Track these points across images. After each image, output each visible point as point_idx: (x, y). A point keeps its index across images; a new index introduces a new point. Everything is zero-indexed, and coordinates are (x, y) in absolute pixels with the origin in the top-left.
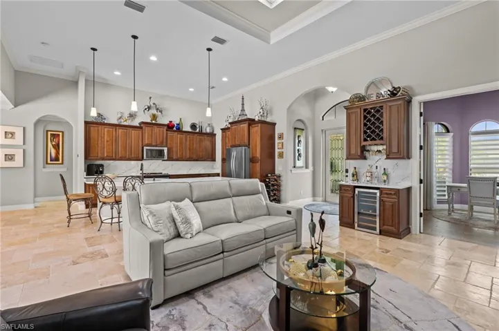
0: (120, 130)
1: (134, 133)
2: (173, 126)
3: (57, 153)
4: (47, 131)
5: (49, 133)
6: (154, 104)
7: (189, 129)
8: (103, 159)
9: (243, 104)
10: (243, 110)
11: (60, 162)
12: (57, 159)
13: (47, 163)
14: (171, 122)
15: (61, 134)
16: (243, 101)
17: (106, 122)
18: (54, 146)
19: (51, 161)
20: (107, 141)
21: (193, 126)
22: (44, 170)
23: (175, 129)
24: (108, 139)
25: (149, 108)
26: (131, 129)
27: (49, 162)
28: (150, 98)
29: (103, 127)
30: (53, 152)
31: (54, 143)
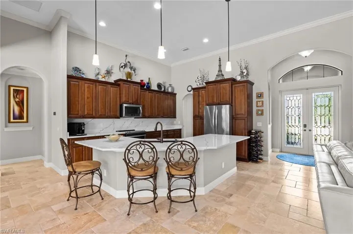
0: (100, 87)
1: (112, 90)
2: (144, 85)
3: (22, 110)
4: (10, 86)
5: (12, 88)
6: (129, 62)
7: (156, 89)
8: (84, 117)
9: (220, 66)
10: (220, 71)
11: (25, 120)
12: (21, 117)
13: (9, 122)
14: (142, 81)
15: (25, 90)
16: (220, 62)
17: (84, 77)
18: (17, 103)
19: (14, 119)
20: (88, 98)
21: (159, 86)
22: (6, 130)
23: (145, 87)
24: (89, 96)
25: (125, 66)
26: (109, 86)
27: (12, 120)
28: (126, 56)
29: (83, 82)
30: (17, 109)
31: (17, 100)
